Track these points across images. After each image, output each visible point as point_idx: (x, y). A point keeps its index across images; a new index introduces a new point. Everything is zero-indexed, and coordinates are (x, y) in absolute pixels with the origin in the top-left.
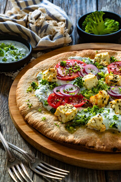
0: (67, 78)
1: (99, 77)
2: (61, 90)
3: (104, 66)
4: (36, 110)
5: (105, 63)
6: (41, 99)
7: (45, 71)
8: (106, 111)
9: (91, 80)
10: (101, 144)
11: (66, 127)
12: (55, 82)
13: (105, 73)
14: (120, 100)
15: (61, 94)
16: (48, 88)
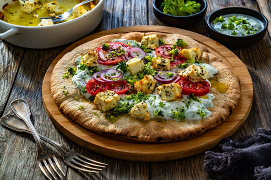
0: (109, 62)
1: (146, 61)
2: (102, 76)
3: (152, 50)
4: (73, 97)
5: (153, 46)
6: (79, 86)
7: (84, 55)
8: (151, 98)
9: (136, 64)
10: (144, 134)
11: (106, 116)
12: (96, 67)
13: (153, 56)
14: (167, 85)
15: (102, 80)
16: (88, 73)
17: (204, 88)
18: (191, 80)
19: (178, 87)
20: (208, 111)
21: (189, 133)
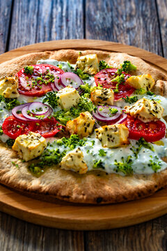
0: (33, 92)
1: (82, 91)
2: (24, 112)
3: (90, 75)
5: (91, 70)
8: (88, 144)
9: (69, 96)
10: (79, 193)
11: (29, 168)
12: (16, 98)
13: (91, 85)
14: (109, 127)
15: (24, 117)
16: (4, 107)
17: (158, 131)
18: (142, 120)
19: (124, 129)
20: (163, 163)
21: (138, 193)
